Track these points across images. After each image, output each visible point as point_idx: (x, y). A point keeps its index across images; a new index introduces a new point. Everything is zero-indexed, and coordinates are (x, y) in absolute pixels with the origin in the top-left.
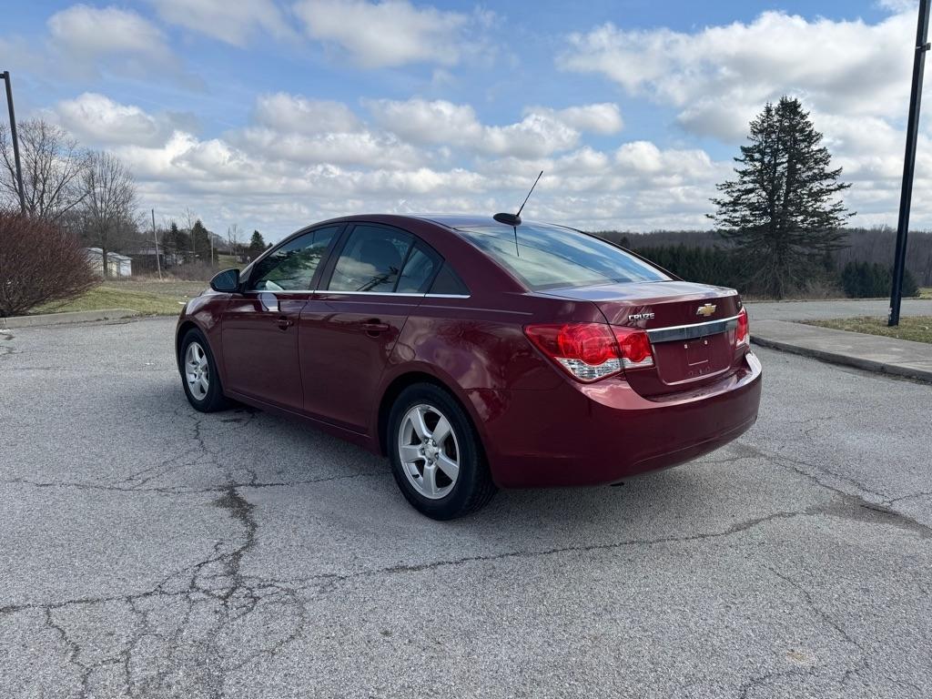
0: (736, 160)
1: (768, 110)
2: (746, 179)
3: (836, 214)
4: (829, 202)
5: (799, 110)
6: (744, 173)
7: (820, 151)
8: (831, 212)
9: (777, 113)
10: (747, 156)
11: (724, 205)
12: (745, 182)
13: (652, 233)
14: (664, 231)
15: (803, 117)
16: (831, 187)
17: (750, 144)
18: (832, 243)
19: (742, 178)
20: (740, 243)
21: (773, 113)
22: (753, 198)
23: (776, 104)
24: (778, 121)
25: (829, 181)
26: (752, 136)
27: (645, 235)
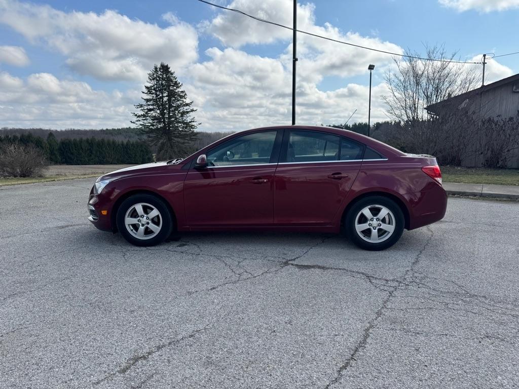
0: (143, 93)
1: (156, 68)
2: (149, 103)
3: (193, 124)
4: (189, 118)
5: (170, 70)
6: (147, 100)
7: (182, 92)
8: (190, 122)
9: (160, 70)
10: (149, 91)
11: (139, 116)
12: (149, 105)
13: (66, 130)
14: (74, 129)
15: (172, 74)
16: (188, 110)
17: (149, 85)
18: (193, 137)
19: (147, 102)
20: (149, 137)
21: (158, 70)
22: (153, 113)
23: (159, 66)
24: (161, 75)
25: (188, 107)
26: (149, 81)
27: (61, 131)
